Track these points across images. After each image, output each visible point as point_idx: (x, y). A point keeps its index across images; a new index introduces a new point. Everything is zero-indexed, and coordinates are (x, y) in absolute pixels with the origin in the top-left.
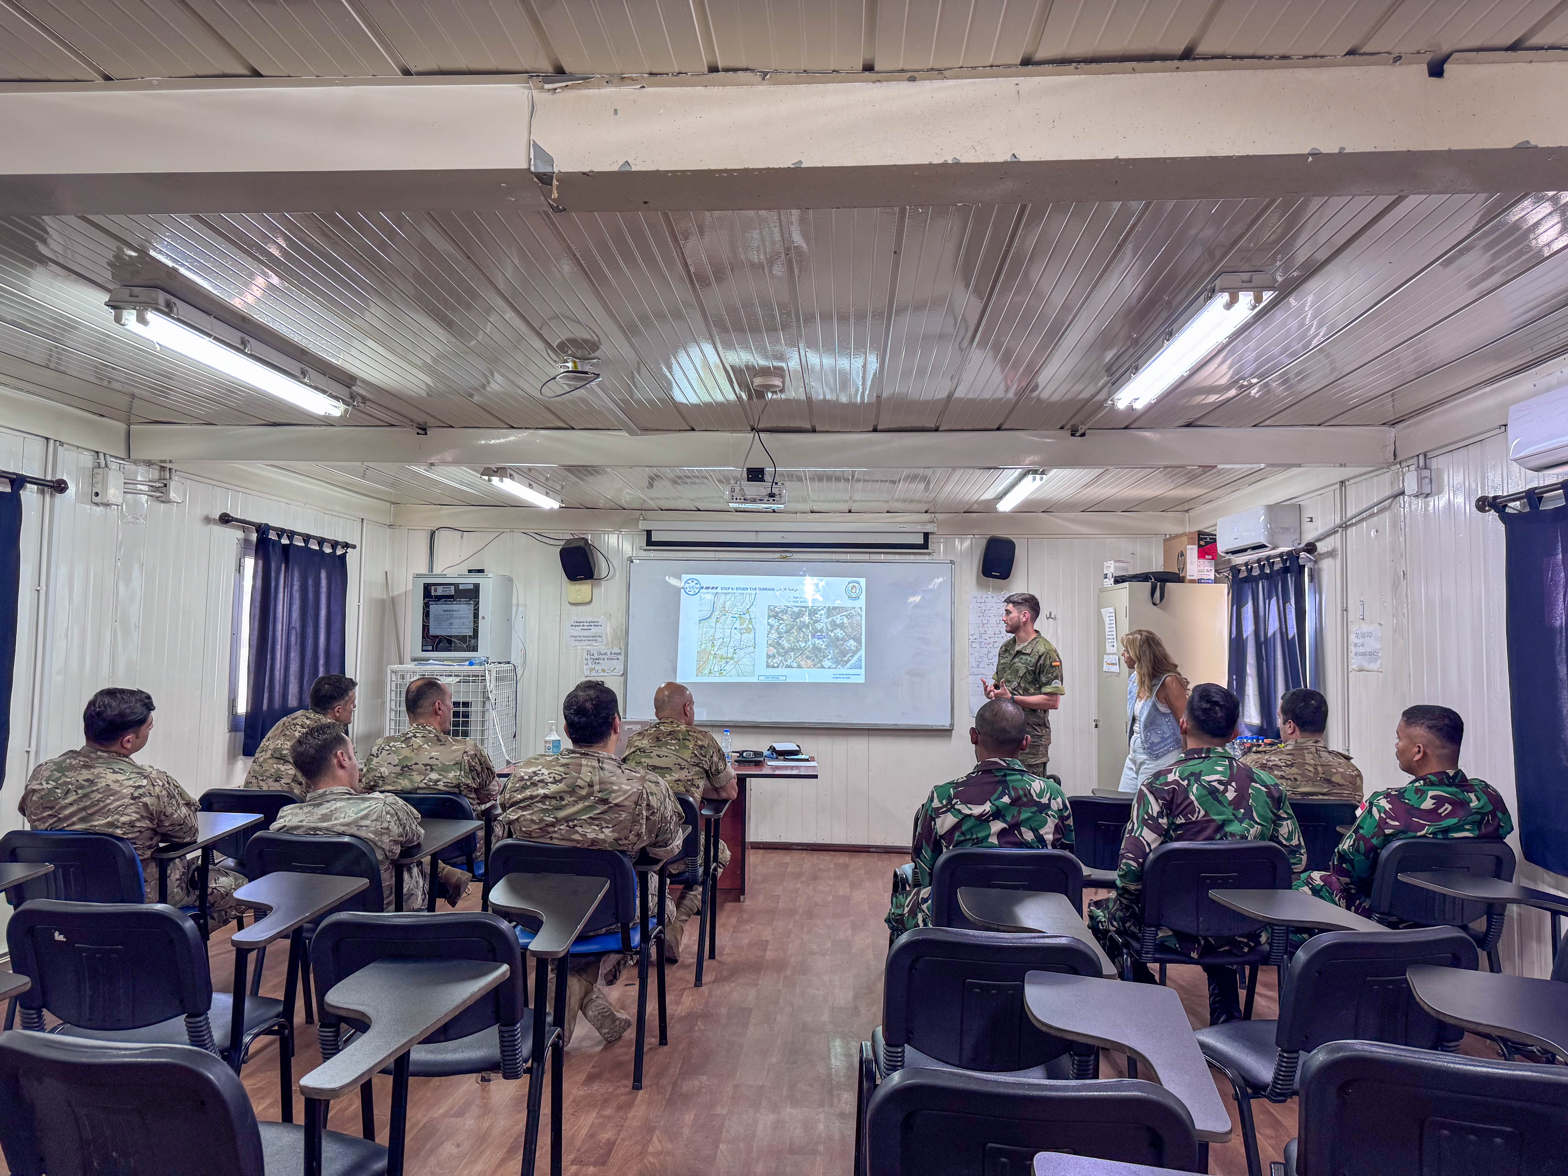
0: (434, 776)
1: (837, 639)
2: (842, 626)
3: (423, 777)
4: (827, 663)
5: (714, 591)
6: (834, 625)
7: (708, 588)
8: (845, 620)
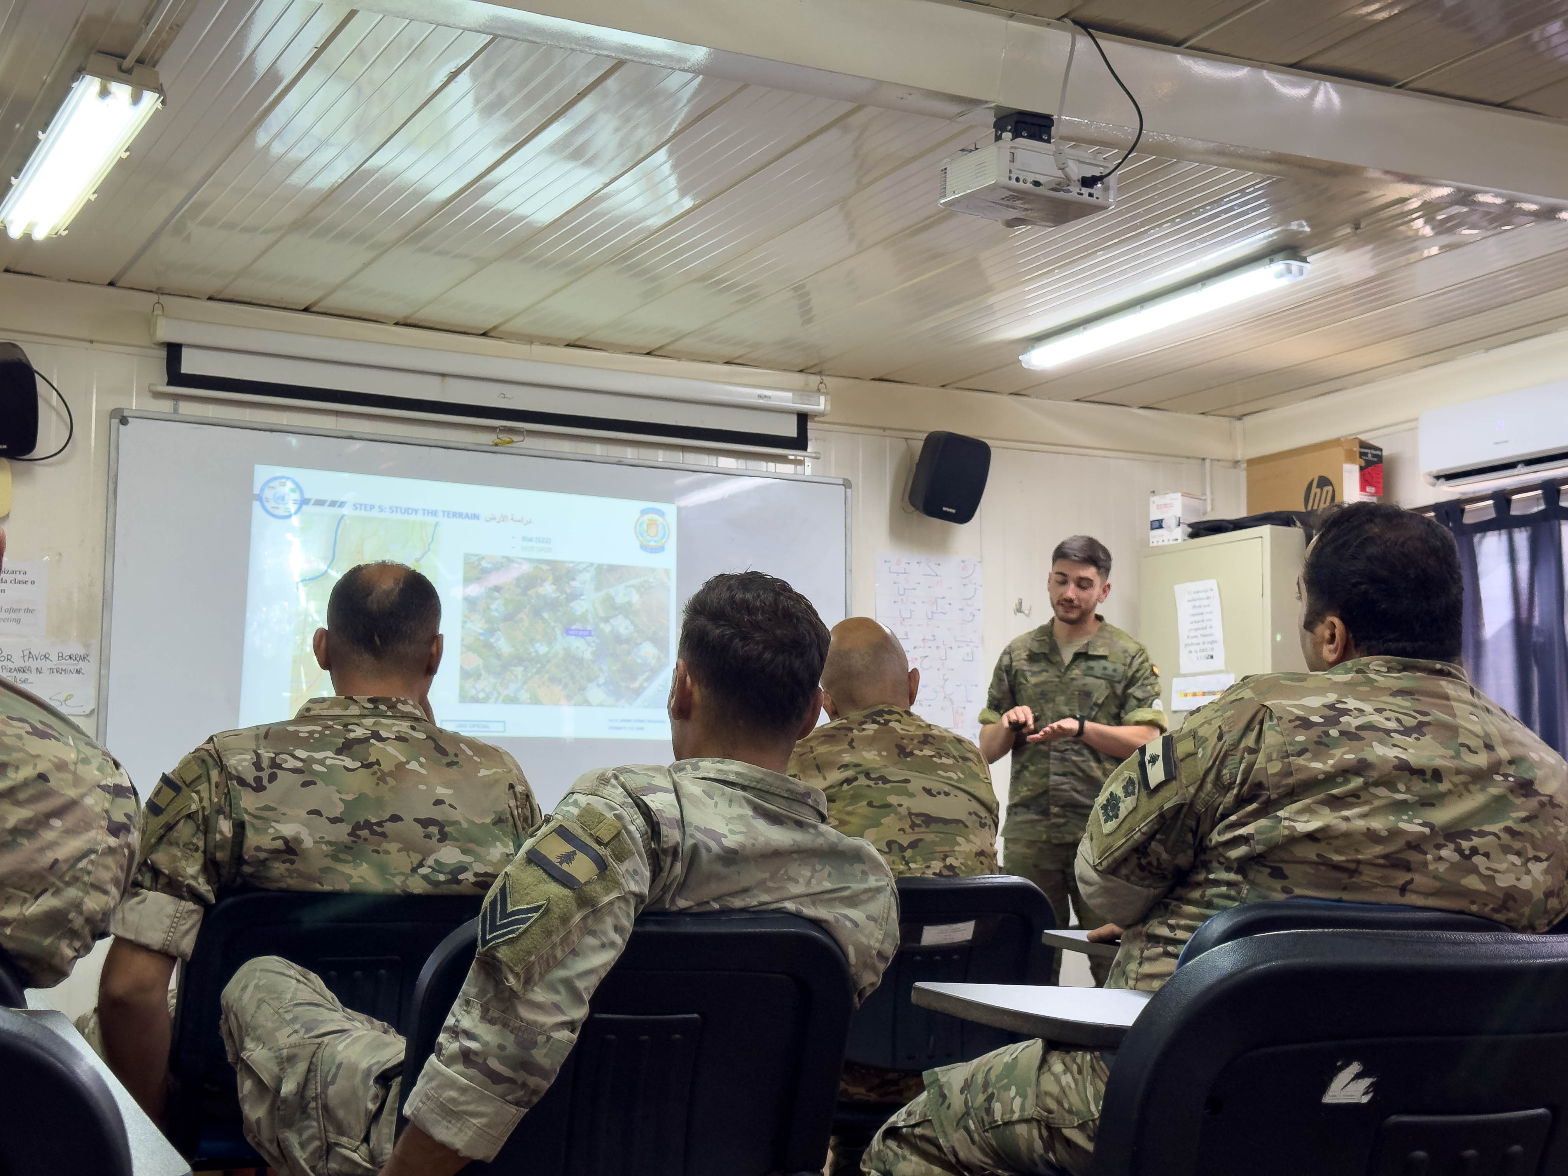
0: (450, 855)
1: (618, 639)
2: (626, 610)
3: (416, 858)
4: (595, 693)
5: (335, 510)
6: (613, 608)
7: (320, 503)
8: (635, 598)
